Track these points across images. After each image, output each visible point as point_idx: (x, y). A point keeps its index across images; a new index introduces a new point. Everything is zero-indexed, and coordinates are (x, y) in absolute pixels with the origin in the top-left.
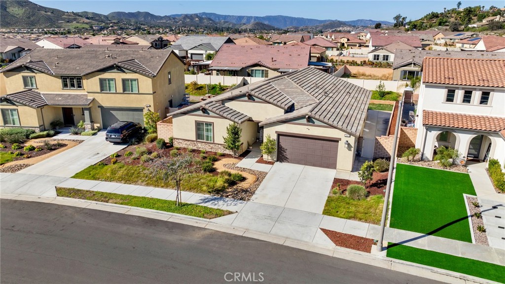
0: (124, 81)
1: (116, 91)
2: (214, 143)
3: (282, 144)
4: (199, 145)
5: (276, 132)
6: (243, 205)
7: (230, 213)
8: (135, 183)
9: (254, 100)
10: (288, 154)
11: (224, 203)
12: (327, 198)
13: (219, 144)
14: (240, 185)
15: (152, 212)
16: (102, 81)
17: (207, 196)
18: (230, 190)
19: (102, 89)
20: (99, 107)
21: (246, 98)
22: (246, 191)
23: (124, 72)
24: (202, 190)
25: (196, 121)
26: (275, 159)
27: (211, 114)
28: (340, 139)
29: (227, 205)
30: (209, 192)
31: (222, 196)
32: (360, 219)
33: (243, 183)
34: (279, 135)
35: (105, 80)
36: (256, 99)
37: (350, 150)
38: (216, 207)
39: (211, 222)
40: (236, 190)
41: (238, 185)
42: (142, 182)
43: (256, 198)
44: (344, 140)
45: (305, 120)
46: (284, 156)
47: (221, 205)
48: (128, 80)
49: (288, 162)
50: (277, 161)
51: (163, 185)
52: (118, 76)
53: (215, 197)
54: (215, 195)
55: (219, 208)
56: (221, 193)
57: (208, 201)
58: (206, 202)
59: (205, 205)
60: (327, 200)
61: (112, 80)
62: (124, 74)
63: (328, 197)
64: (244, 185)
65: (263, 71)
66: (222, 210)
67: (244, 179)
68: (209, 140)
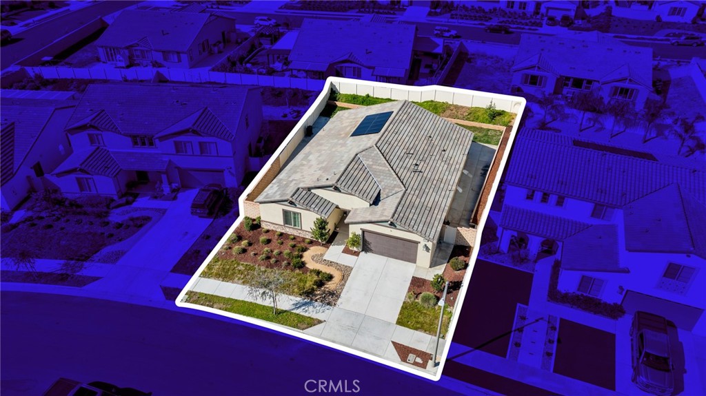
0: (201, 144)
1: (193, 153)
2: (301, 229)
3: (367, 238)
5: (362, 229)
6: (330, 311)
7: (319, 322)
9: (340, 191)
10: (372, 246)
11: (314, 309)
12: (402, 304)
13: (306, 232)
14: (328, 286)
17: (299, 299)
18: (319, 292)
19: (178, 151)
20: (176, 168)
21: (332, 189)
22: (332, 294)
24: (294, 292)
25: (283, 211)
26: (361, 250)
27: (298, 206)
28: (419, 242)
29: (316, 313)
30: (301, 295)
31: (312, 300)
32: (426, 331)
33: (330, 283)
34: (364, 232)
35: (180, 142)
37: (428, 252)
38: (306, 314)
40: (324, 292)
41: (325, 286)
42: (239, 279)
43: (341, 303)
44: (423, 243)
45: (388, 224)
46: (368, 248)
47: (311, 312)
48: (205, 143)
49: (373, 253)
50: (363, 251)
52: (194, 139)
53: (306, 300)
54: (305, 298)
55: (309, 315)
56: (311, 296)
57: (300, 307)
58: (298, 308)
59: (298, 311)
60: (402, 307)
61: (188, 142)
62: (201, 137)
63: (404, 303)
64: (331, 286)
65: (354, 68)
66: (313, 319)
67: (330, 277)
68: (297, 226)
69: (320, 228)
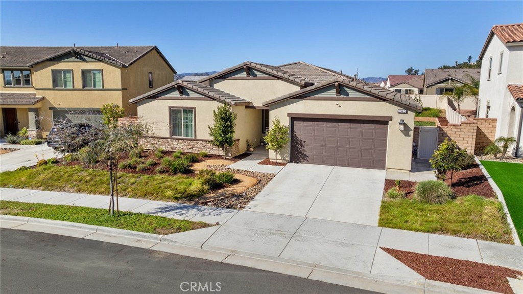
0: (85, 73)
1: (74, 87)
2: (195, 140)
3: (299, 134)
4: (175, 144)
5: (289, 115)
6: (232, 214)
7: (205, 225)
8: (61, 188)
9: (255, 76)
10: (307, 149)
11: (198, 212)
12: (380, 204)
13: (202, 141)
14: (230, 189)
15: (63, 225)
16: (55, 73)
17: (171, 203)
18: (212, 195)
19: (55, 84)
20: (50, 108)
21: (244, 74)
22: (239, 196)
23: (85, 61)
24: (165, 196)
25: (170, 108)
26: (288, 159)
27: (192, 94)
28: (391, 118)
29: (203, 215)
30: (176, 199)
31: (197, 203)
32: (455, 233)
33: (235, 186)
34: (294, 119)
35: (59, 71)
36: (259, 75)
37: (407, 135)
38: (181, 218)
39: (165, 240)
40: (223, 195)
41: (226, 189)
42: (72, 187)
43: (256, 206)
44: (397, 118)
45: (334, 91)
46: (300, 152)
47: (193, 215)
48: (89, 71)
49: (308, 162)
50: (291, 162)
51: (103, 190)
52: (76, 67)
53: (185, 204)
54: (185, 203)
55: (187, 218)
56: (196, 200)
57: (171, 210)
58: (166, 211)
59: (164, 215)
60: (382, 206)
61: (69, 71)
62: (85, 63)
63: (383, 202)
64: (236, 189)
66: (191, 222)
67: (236, 181)
68: (190, 135)
69: (222, 119)
